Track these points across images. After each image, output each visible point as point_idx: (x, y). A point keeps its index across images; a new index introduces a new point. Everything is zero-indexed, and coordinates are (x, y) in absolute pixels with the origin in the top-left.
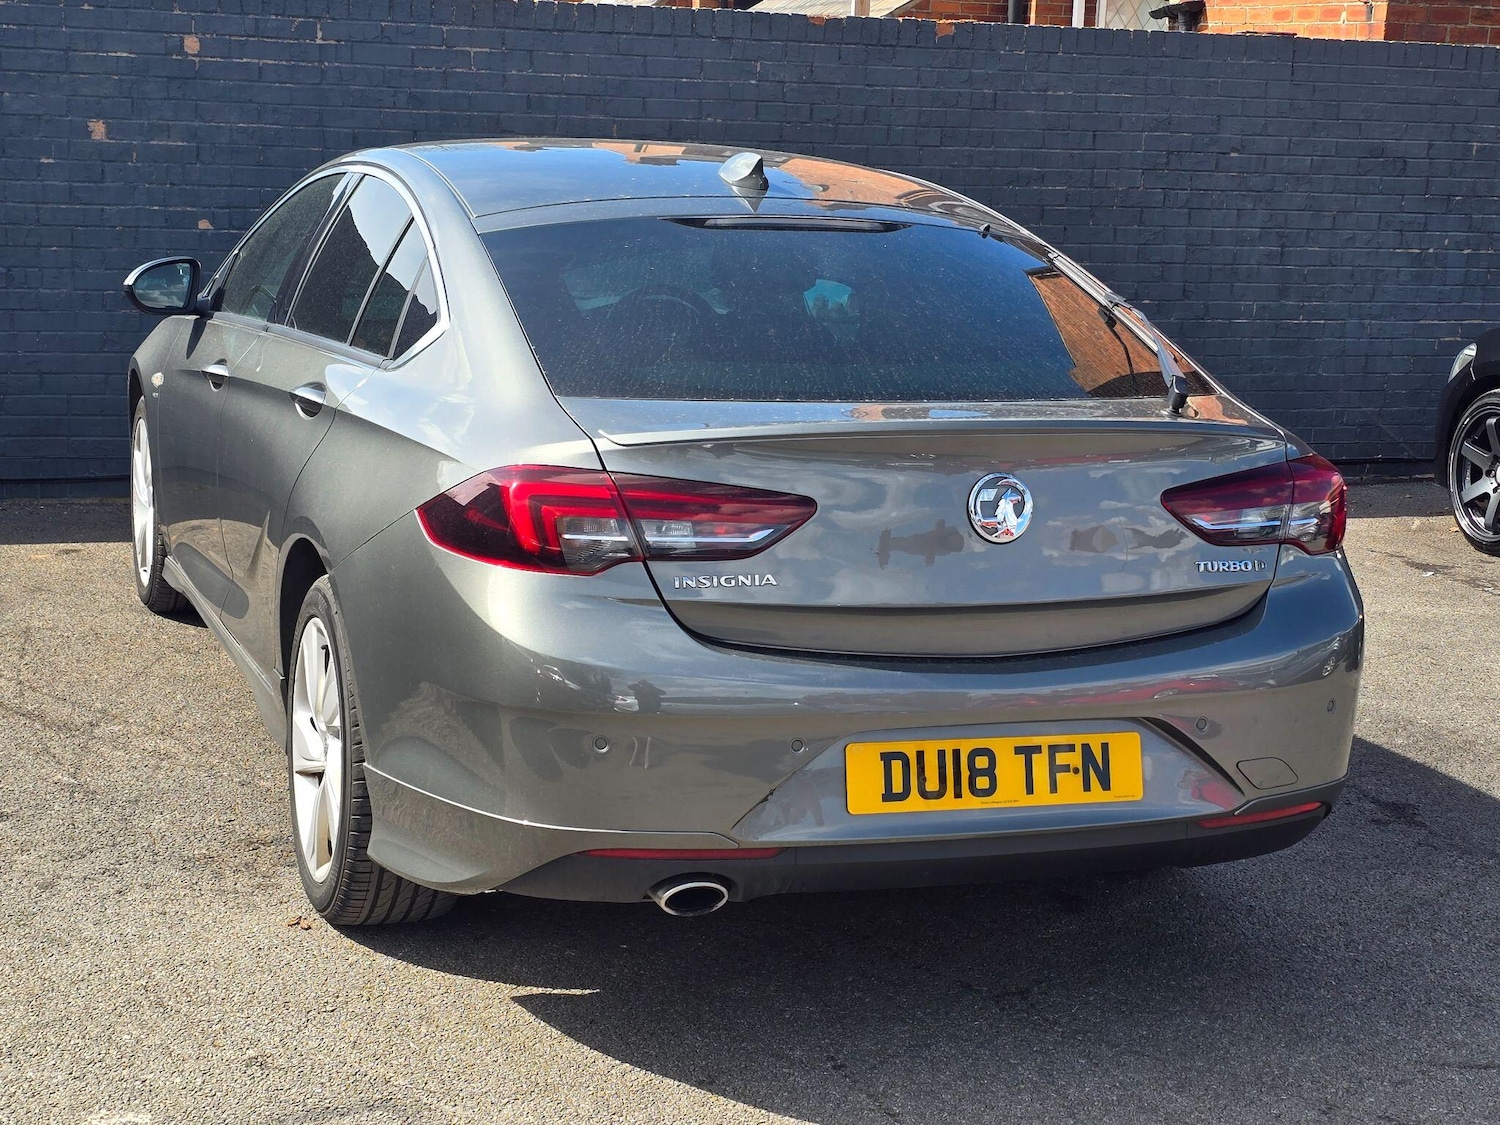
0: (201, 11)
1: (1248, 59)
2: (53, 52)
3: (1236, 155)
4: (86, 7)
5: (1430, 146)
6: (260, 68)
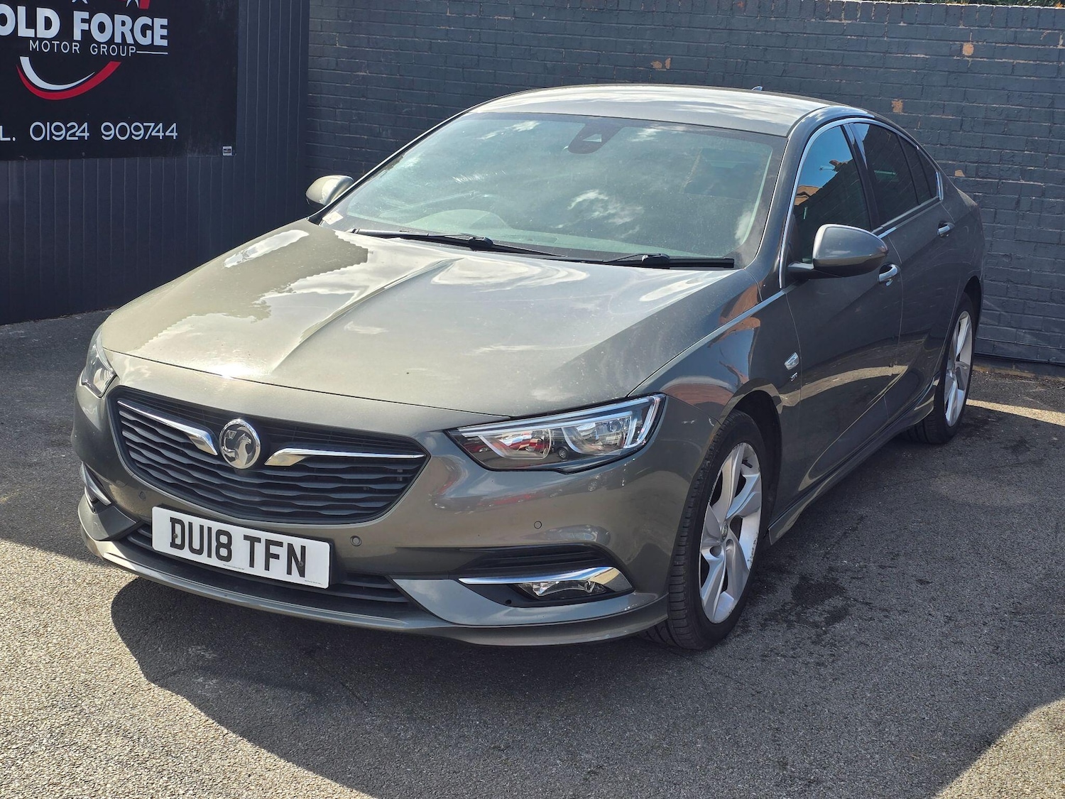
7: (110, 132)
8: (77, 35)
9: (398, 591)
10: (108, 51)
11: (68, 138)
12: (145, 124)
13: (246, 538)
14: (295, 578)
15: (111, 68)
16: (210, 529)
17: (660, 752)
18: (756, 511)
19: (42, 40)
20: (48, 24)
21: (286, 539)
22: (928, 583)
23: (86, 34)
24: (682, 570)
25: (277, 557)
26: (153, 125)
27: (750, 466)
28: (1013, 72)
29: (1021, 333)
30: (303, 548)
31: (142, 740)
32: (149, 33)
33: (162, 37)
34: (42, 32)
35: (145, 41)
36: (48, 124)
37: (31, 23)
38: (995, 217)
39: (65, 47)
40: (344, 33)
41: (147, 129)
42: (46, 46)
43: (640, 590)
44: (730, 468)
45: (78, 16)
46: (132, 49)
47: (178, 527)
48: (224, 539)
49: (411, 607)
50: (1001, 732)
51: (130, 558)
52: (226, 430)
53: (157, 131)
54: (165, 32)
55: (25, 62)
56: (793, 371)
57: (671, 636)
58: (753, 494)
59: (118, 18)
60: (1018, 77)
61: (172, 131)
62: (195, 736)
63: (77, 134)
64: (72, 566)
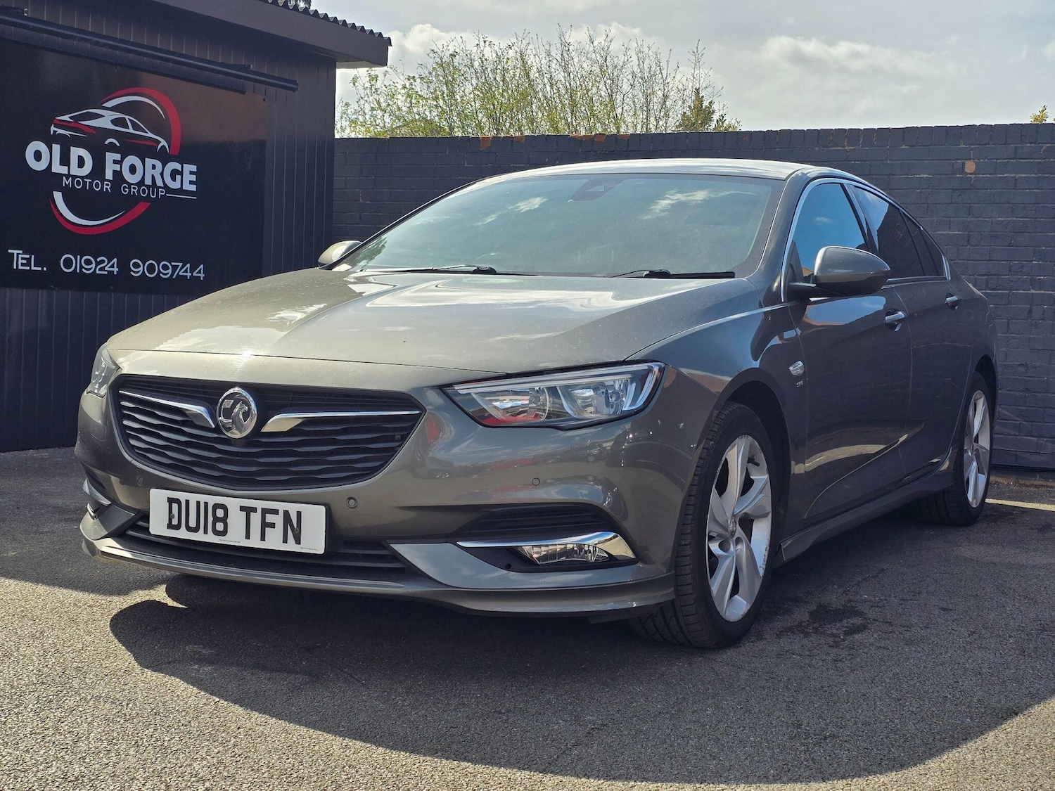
0: (978, 144)
2: (881, 176)
6: (1016, 180)
7: (139, 269)
8: (109, 175)
9: (397, 557)
10: (138, 191)
11: (98, 272)
12: (173, 264)
13: (242, 509)
14: (291, 546)
15: (141, 208)
16: (206, 504)
17: (668, 716)
18: (765, 516)
19: (74, 177)
20: (81, 162)
21: (281, 506)
22: (951, 610)
23: (118, 174)
24: (688, 550)
25: (272, 525)
26: (181, 264)
27: (758, 465)
28: (1015, 186)
29: (1043, 441)
30: (299, 514)
31: (130, 705)
32: (178, 177)
33: (191, 182)
34: (75, 170)
35: (175, 185)
36: (79, 256)
37: (65, 160)
38: (1008, 326)
39: (97, 185)
40: (368, 189)
41: (174, 268)
42: (78, 183)
43: (644, 562)
44: (735, 456)
45: (110, 157)
46: (161, 192)
47: (175, 506)
48: (220, 513)
49: (408, 571)
50: (1028, 706)
51: (127, 548)
52: (223, 401)
53: (184, 271)
54: (194, 178)
55: (58, 196)
56: (798, 378)
57: (681, 628)
58: (761, 495)
59: (149, 162)
60: (1021, 191)
61: (199, 272)
62: (186, 703)
63: (106, 269)
64: (74, 595)
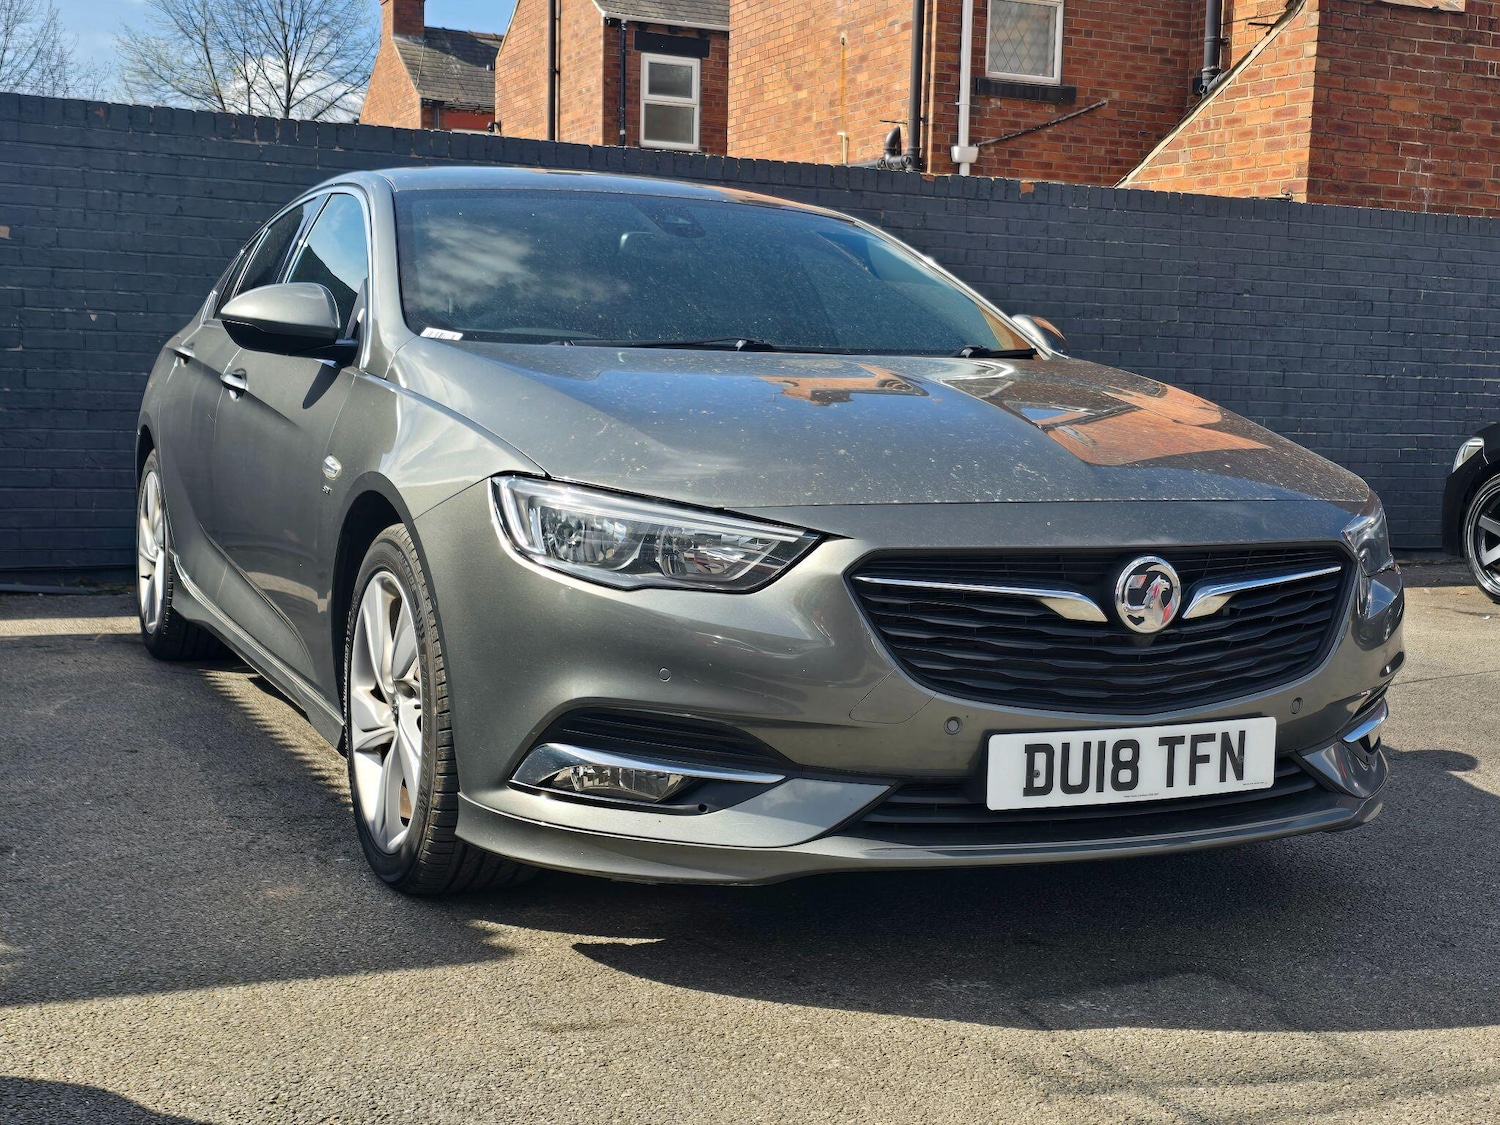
1: (1255, 219)
3: (1247, 296)
4: (337, 149)
5: (1390, 292)
